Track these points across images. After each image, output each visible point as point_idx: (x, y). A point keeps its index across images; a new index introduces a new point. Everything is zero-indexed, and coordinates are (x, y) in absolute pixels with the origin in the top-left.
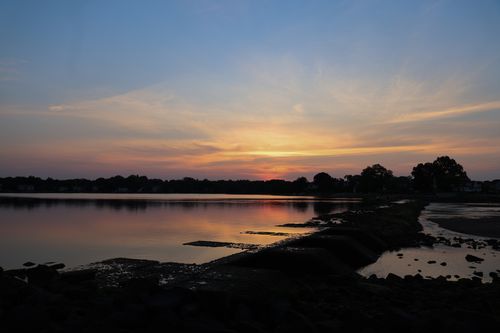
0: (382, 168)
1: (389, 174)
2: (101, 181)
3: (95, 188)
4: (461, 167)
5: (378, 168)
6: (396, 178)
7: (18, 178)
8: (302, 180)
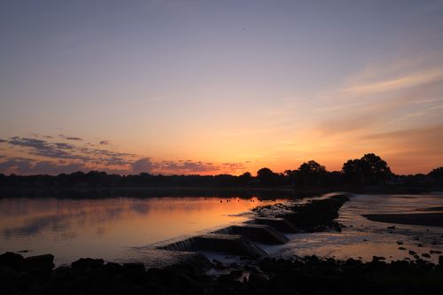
0: (316, 164)
1: (322, 169)
4: (385, 163)
5: (313, 164)
8: (247, 174)
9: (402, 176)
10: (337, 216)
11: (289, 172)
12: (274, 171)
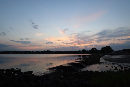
0: (95, 48)
1: (97, 49)
2: (42, 51)
3: (41, 53)
4: (111, 48)
5: (94, 48)
6: (98, 50)
7: (27, 51)
8: (80, 51)
9: (115, 51)
10: (100, 60)
11: (89, 50)
12: (86, 50)
